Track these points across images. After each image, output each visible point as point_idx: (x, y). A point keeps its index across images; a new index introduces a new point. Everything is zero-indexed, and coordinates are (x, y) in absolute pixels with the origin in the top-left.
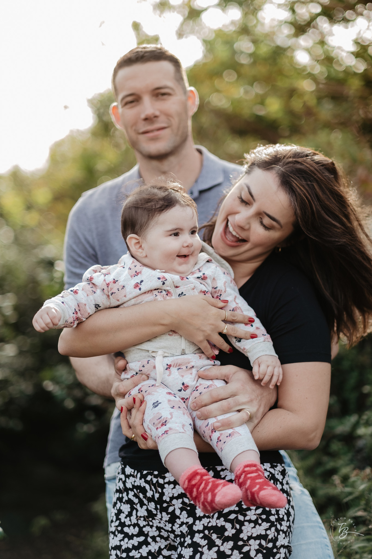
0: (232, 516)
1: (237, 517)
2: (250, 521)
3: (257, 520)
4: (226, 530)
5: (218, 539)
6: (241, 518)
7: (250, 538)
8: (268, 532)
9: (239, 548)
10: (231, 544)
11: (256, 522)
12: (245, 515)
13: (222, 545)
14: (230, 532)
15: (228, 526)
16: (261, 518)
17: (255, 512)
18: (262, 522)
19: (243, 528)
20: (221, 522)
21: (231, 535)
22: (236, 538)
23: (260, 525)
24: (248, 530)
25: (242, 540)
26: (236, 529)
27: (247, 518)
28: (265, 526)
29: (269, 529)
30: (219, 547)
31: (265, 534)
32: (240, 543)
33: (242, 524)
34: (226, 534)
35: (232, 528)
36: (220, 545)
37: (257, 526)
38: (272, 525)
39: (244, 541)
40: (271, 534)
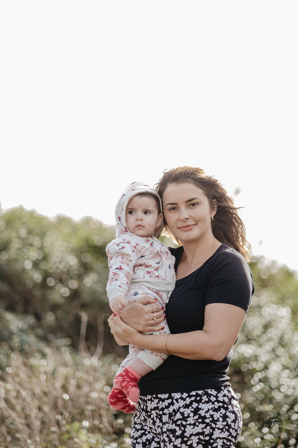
0: (179, 422)
1: (182, 423)
2: (190, 425)
3: (195, 423)
4: (176, 431)
5: (173, 438)
6: (184, 423)
7: (191, 435)
8: (205, 430)
9: (185, 442)
10: (180, 440)
11: (194, 425)
12: (186, 421)
13: (175, 441)
14: (179, 433)
15: (177, 429)
16: (198, 422)
17: (193, 418)
18: (199, 424)
19: (186, 429)
20: (173, 427)
21: (179, 435)
22: (182, 436)
23: (198, 426)
24: (189, 430)
25: (186, 437)
26: (182, 430)
27: (188, 423)
28: (202, 426)
29: (206, 427)
30: (174, 442)
31: (202, 431)
32: (185, 439)
33: (185, 426)
34: (177, 434)
35: (180, 430)
36: (174, 441)
37: (196, 427)
38: (208, 424)
39: (188, 438)
40: (208, 430)
